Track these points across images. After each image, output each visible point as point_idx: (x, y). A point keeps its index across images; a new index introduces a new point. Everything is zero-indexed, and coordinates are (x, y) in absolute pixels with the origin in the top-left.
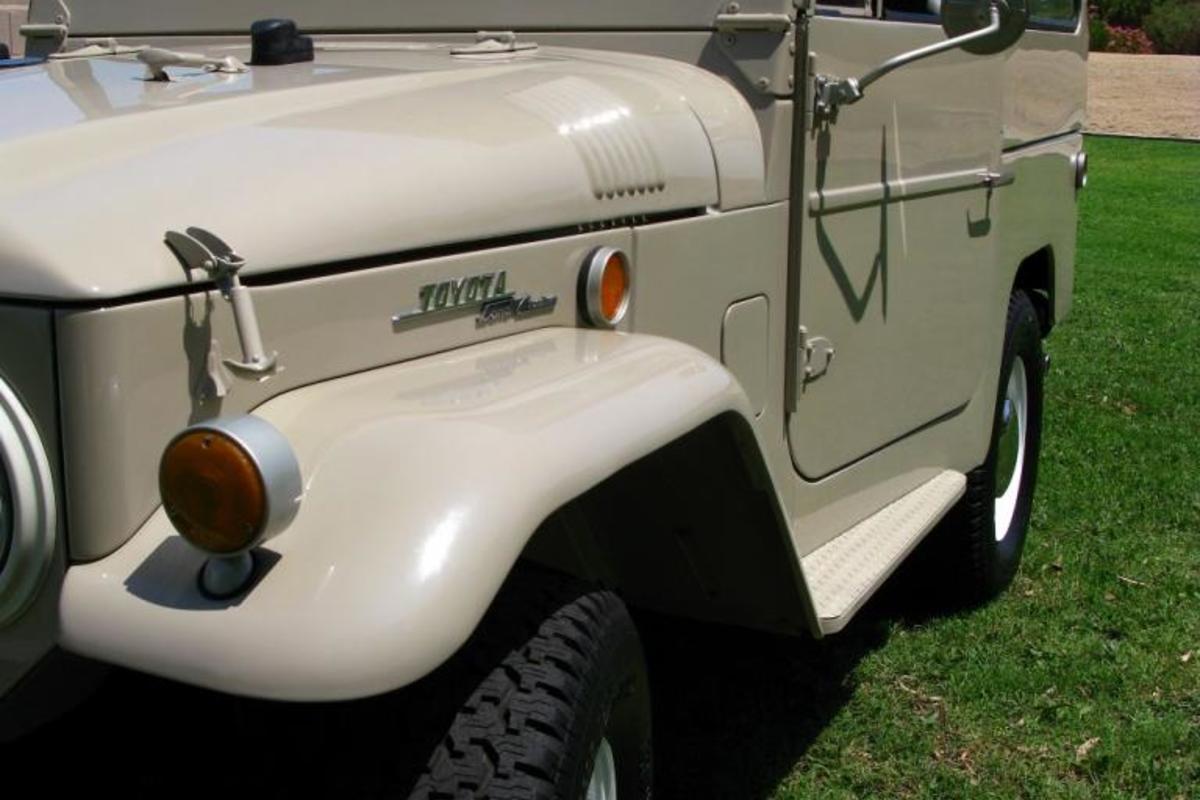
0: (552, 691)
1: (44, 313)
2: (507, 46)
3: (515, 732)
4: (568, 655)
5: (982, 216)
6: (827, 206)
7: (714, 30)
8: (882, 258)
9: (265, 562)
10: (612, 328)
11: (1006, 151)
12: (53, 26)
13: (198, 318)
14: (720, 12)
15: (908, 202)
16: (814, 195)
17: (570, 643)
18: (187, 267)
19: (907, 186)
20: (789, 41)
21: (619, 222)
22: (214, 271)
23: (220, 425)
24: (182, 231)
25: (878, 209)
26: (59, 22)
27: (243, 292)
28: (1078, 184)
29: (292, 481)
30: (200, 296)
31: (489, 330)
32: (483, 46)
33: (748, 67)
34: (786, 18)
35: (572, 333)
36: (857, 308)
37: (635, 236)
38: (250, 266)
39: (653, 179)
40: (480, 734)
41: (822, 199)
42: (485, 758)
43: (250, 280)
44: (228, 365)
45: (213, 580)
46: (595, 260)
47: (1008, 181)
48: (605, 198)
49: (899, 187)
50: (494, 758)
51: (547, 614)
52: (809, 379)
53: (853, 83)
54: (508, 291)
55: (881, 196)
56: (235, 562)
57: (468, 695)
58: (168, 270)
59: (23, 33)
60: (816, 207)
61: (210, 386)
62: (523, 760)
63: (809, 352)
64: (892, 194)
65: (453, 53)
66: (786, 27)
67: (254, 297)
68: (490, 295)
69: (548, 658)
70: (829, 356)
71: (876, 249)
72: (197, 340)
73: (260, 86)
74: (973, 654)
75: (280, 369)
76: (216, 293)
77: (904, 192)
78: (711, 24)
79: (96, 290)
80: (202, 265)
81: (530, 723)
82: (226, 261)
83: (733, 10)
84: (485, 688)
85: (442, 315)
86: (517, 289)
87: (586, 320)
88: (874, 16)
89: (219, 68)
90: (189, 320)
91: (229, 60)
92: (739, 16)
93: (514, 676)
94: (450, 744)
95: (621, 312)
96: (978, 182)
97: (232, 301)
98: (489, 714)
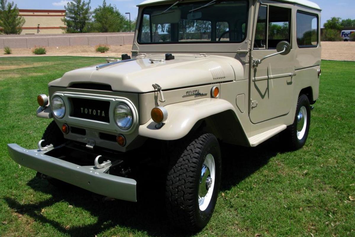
0: (200, 144)
1: (137, 94)
2: (204, 56)
3: (195, 148)
4: (203, 140)
5: (290, 81)
6: (256, 80)
7: (237, 53)
8: (268, 89)
9: (163, 124)
10: (217, 98)
11: (295, 70)
12: (136, 51)
13: (156, 95)
14: (238, 50)
15: (273, 79)
16: (254, 78)
17: (204, 138)
18: (155, 88)
19: (273, 77)
20: (248, 54)
21: (218, 83)
22: (158, 89)
23: (158, 107)
24: (154, 84)
25: (267, 80)
26: (137, 50)
27: (161, 92)
28: (319, 75)
29: (167, 115)
30: (156, 92)
31: (196, 98)
32: (201, 56)
33: (242, 58)
34: (247, 51)
35: (210, 99)
36: (263, 97)
37: (220, 85)
38: (163, 88)
39: (223, 76)
40: (190, 148)
41: (255, 79)
42: (191, 151)
43: (163, 90)
44: (159, 100)
45: (157, 126)
46: (213, 88)
47: (295, 75)
48: (215, 79)
49: (271, 77)
50: (192, 151)
51: (201, 135)
52: (253, 108)
53: (259, 60)
54: (199, 92)
55: (267, 78)
56: (160, 124)
57: (190, 144)
58: (152, 89)
59: (131, 52)
60: (254, 80)
61: (158, 104)
62: (196, 151)
63: (253, 103)
64: (270, 78)
65: (196, 57)
66: (248, 52)
67: (163, 93)
68: (197, 93)
69: (201, 140)
70: (257, 104)
71: (267, 87)
72: (156, 98)
73: (167, 64)
74: (291, 158)
75: (166, 101)
76: (158, 92)
77: (272, 77)
78: (237, 52)
79: (144, 91)
80: (156, 88)
81: (197, 147)
82: (160, 88)
83: (240, 50)
84: (192, 143)
85: (189, 95)
86: (201, 92)
87: (212, 97)
88: (266, 49)
89: (160, 61)
90: (155, 95)
91: (162, 60)
92: (241, 50)
93: (196, 142)
94: (187, 149)
95: (218, 96)
96: (288, 75)
97: (160, 93)
98: (192, 146)
